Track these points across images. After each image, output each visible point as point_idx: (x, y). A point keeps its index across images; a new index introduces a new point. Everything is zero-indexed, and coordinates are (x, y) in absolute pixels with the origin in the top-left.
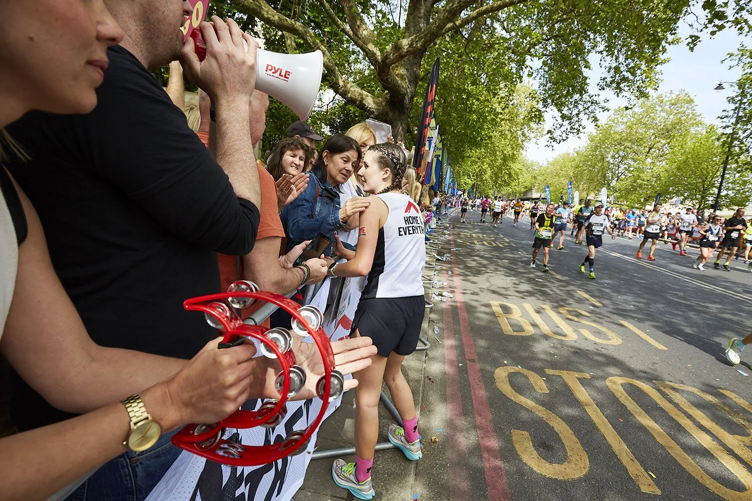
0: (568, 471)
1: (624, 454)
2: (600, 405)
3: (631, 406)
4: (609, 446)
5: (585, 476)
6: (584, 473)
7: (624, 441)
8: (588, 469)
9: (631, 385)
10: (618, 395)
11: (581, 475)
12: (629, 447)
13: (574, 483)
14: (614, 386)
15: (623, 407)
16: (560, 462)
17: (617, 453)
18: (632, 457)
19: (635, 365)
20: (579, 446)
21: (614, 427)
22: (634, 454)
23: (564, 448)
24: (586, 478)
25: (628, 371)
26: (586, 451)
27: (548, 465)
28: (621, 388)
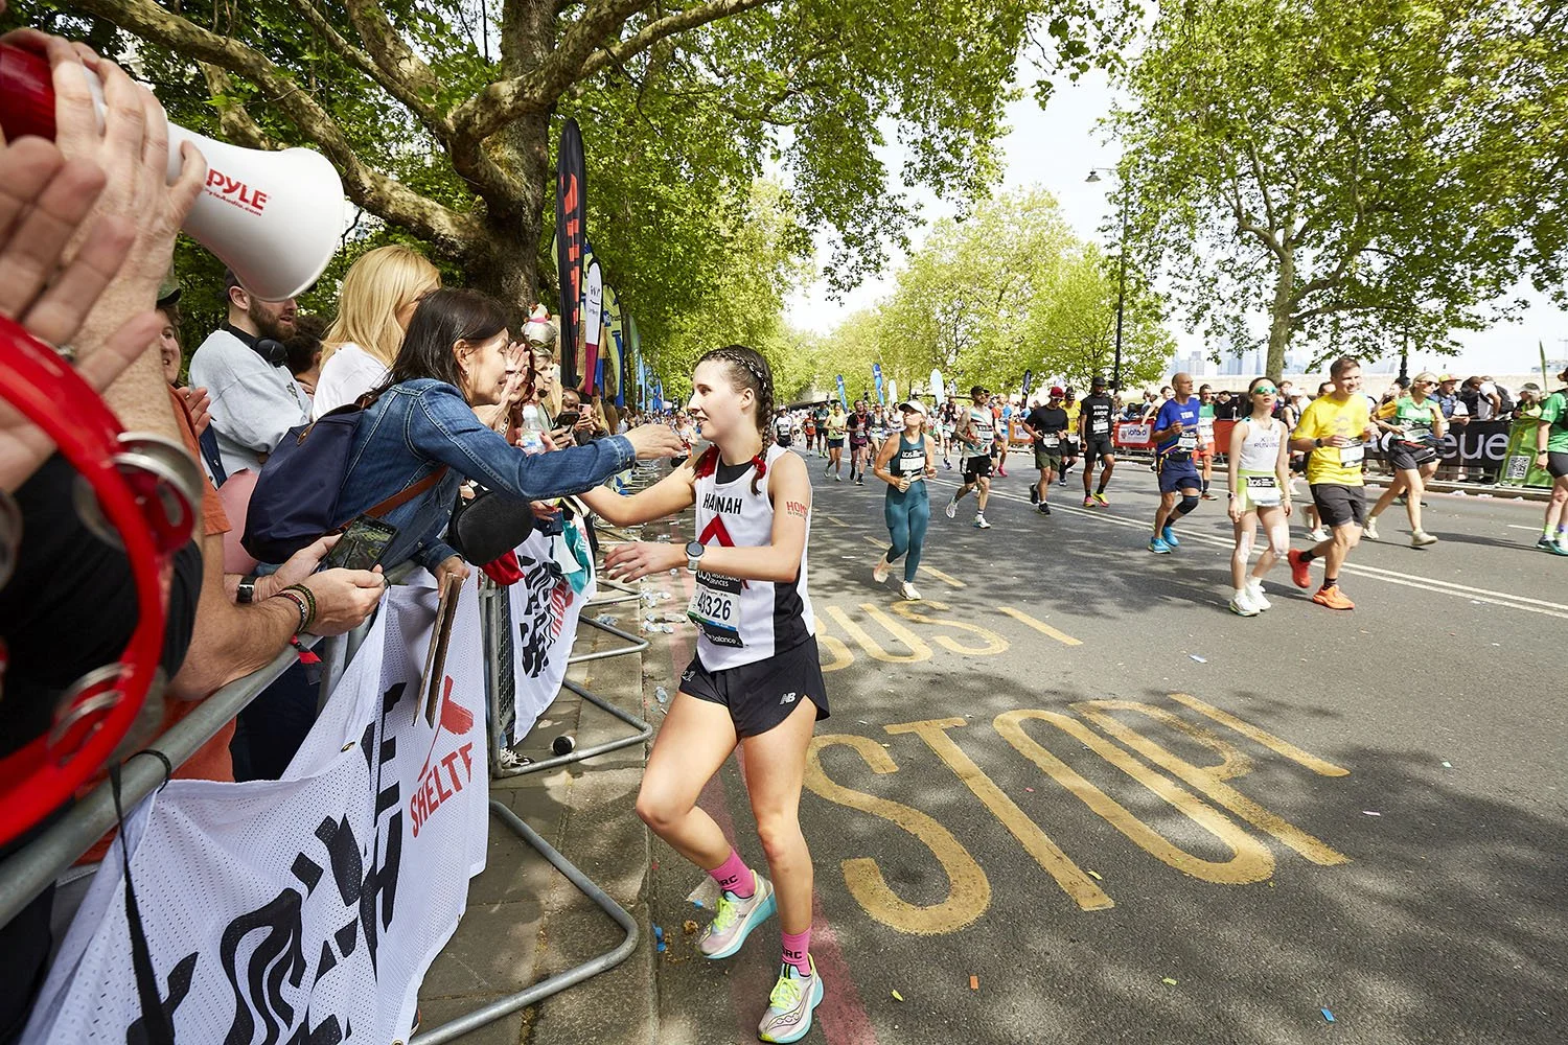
0: (956, 912)
1: (1046, 853)
2: (991, 772)
3: (1043, 759)
4: (1019, 844)
5: (987, 912)
6: (984, 906)
7: (1041, 825)
8: (989, 898)
9: (1036, 720)
10: (1017, 744)
11: (979, 913)
12: (1051, 835)
13: (969, 934)
14: (1009, 731)
15: (1030, 763)
16: (939, 899)
17: (1033, 852)
18: (1059, 852)
19: (1035, 683)
20: (967, 858)
21: (1020, 806)
22: (1060, 846)
23: (942, 870)
24: (989, 916)
25: (1028, 697)
26: (981, 865)
27: (918, 912)
28: (1021, 731)
